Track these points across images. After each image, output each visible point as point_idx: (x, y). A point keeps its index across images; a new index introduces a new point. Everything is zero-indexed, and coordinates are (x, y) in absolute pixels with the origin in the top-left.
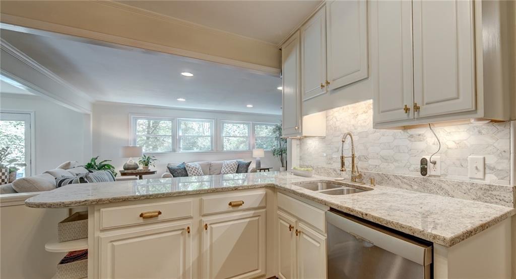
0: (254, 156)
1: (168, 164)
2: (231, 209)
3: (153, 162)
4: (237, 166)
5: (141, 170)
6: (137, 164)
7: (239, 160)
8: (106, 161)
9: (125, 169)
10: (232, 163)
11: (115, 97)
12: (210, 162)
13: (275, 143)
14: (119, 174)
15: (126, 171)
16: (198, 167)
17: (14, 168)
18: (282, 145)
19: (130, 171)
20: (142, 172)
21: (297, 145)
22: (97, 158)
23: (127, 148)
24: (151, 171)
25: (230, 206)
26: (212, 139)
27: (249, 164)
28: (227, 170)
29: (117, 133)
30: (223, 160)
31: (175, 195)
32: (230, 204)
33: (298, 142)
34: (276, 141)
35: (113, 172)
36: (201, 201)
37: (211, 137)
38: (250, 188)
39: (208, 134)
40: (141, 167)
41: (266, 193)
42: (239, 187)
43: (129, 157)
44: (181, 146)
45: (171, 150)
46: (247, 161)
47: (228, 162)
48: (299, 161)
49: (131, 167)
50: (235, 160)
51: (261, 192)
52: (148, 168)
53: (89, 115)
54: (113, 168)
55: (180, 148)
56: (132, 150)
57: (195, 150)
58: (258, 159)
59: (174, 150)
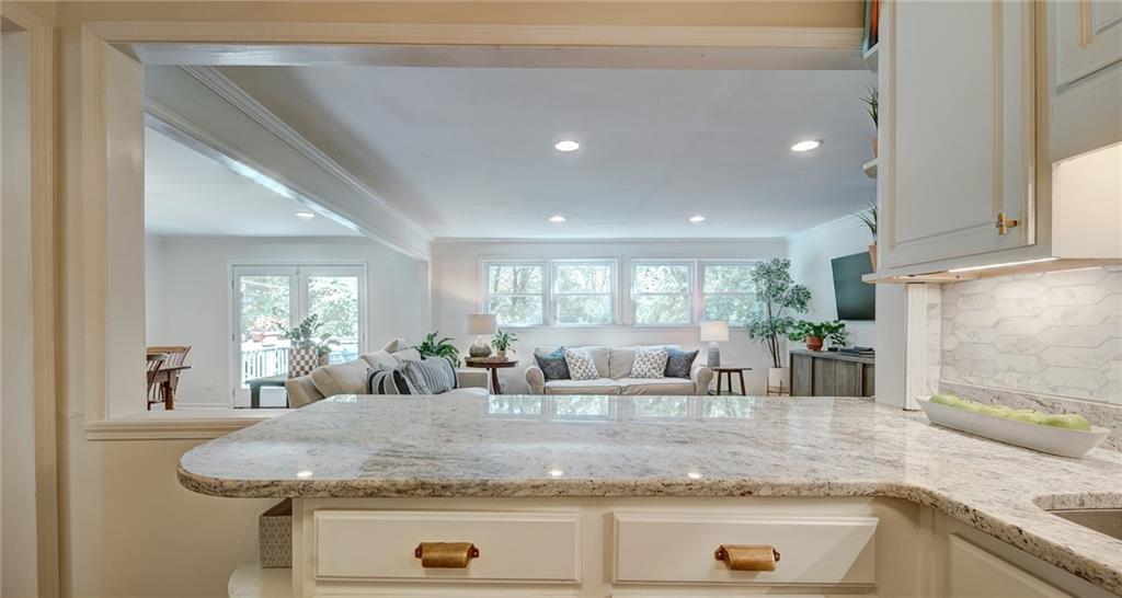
0: (703, 338)
1: (537, 350)
2: (724, 574)
3: (512, 344)
4: (665, 360)
5: (494, 358)
6: (488, 348)
7: (670, 346)
8: (446, 339)
9: (473, 355)
10: (654, 354)
11: (459, 228)
12: (609, 348)
13: (756, 308)
14: (464, 363)
15: (473, 359)
16: (587, 357)
17: (325, 347)
18: (774, 314)
19: (477, 359)
20: (495, 361)
21: (931, 307)
22: (435, 335)
23: (475, 317)
24: (509, 361)
25: (721, 563)
26: (613, 301)
27: (694, 355)
28: (643, 366)
29: (462, 291)
30: (637, 345)
31: (521, 493)
32: (722, 555)
33: (934, 297)
34: (757, 304)
35: (455, 360)
36: (610, 523)
37: (612, 295)
38: (804, 493)
39: (606, 288)
40: (495, 353)
41: (879, 528)
42: (758, 487)
43: (477, 334)
44: (558, 316)
45: (541, 322)
46: (689, 350)
47: (647, 349)
48: (937, 368)
49: (480, 351)
50: (661, 347)
51: (858, 520)
52: (504, 354)
53: (426, 262)
54: (457, 351)
55: (555, 317)
56: (481, 322)
57: (581, 322)
58: (714, 344)
59: (546, 323)
